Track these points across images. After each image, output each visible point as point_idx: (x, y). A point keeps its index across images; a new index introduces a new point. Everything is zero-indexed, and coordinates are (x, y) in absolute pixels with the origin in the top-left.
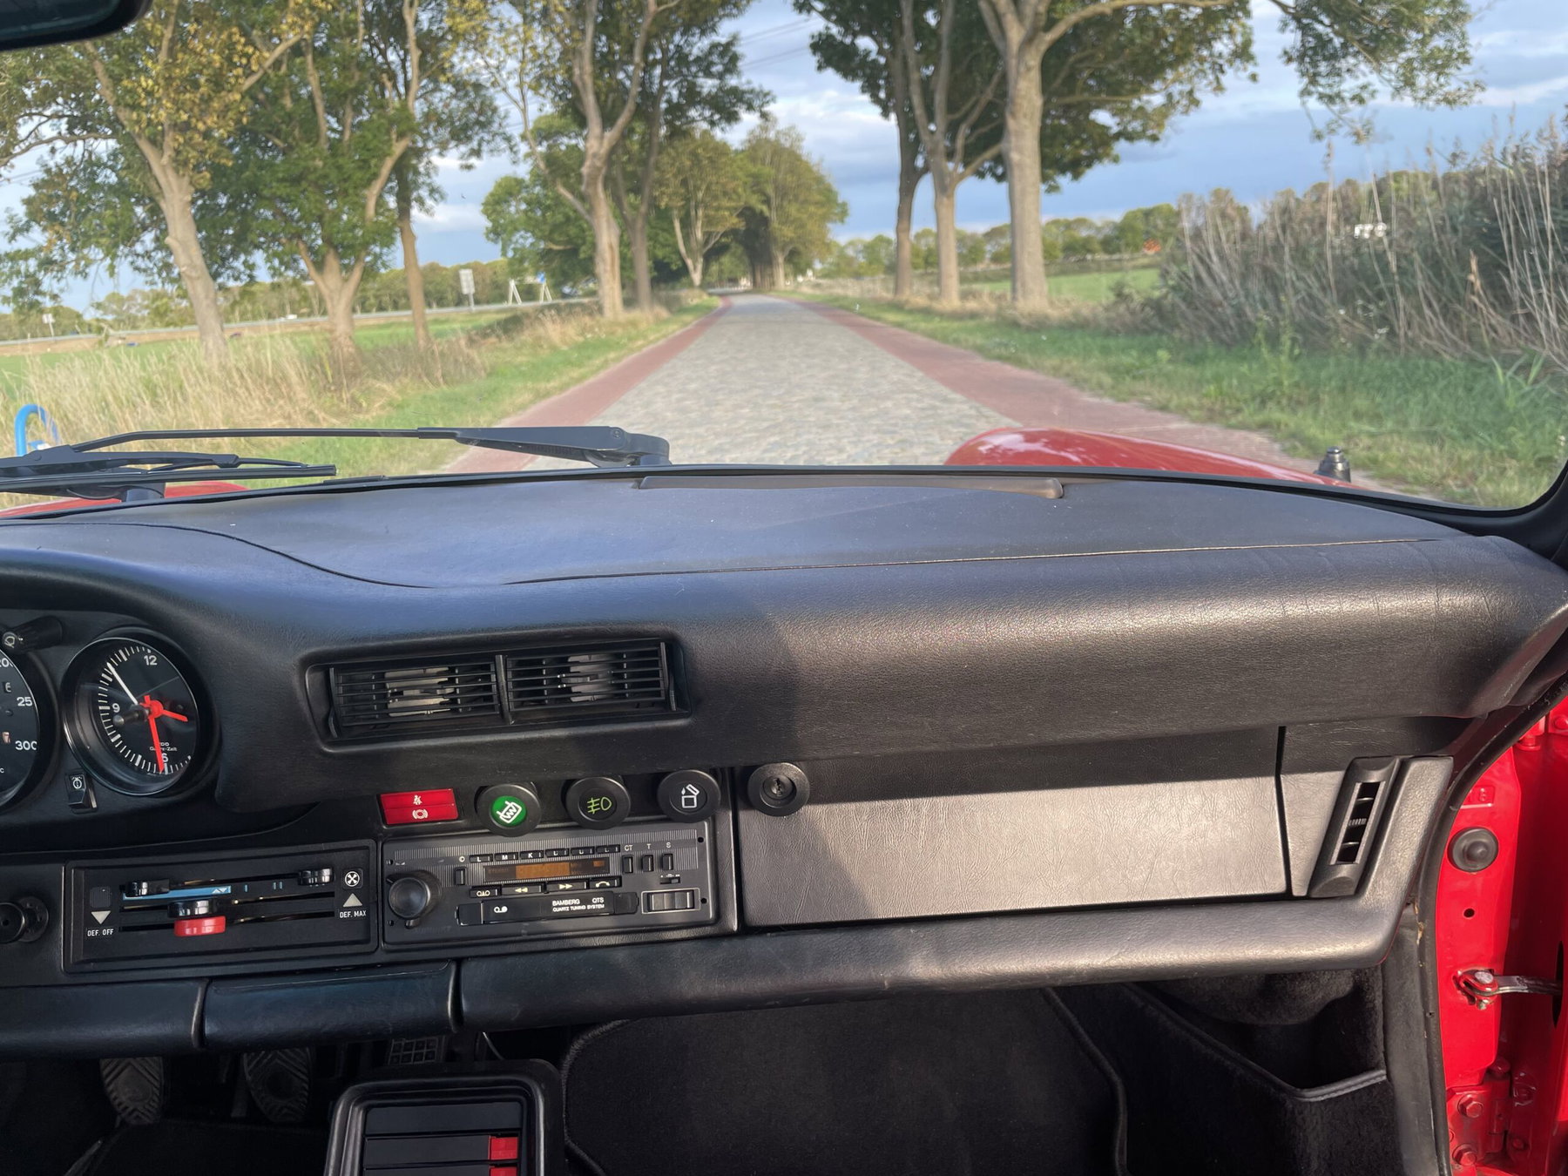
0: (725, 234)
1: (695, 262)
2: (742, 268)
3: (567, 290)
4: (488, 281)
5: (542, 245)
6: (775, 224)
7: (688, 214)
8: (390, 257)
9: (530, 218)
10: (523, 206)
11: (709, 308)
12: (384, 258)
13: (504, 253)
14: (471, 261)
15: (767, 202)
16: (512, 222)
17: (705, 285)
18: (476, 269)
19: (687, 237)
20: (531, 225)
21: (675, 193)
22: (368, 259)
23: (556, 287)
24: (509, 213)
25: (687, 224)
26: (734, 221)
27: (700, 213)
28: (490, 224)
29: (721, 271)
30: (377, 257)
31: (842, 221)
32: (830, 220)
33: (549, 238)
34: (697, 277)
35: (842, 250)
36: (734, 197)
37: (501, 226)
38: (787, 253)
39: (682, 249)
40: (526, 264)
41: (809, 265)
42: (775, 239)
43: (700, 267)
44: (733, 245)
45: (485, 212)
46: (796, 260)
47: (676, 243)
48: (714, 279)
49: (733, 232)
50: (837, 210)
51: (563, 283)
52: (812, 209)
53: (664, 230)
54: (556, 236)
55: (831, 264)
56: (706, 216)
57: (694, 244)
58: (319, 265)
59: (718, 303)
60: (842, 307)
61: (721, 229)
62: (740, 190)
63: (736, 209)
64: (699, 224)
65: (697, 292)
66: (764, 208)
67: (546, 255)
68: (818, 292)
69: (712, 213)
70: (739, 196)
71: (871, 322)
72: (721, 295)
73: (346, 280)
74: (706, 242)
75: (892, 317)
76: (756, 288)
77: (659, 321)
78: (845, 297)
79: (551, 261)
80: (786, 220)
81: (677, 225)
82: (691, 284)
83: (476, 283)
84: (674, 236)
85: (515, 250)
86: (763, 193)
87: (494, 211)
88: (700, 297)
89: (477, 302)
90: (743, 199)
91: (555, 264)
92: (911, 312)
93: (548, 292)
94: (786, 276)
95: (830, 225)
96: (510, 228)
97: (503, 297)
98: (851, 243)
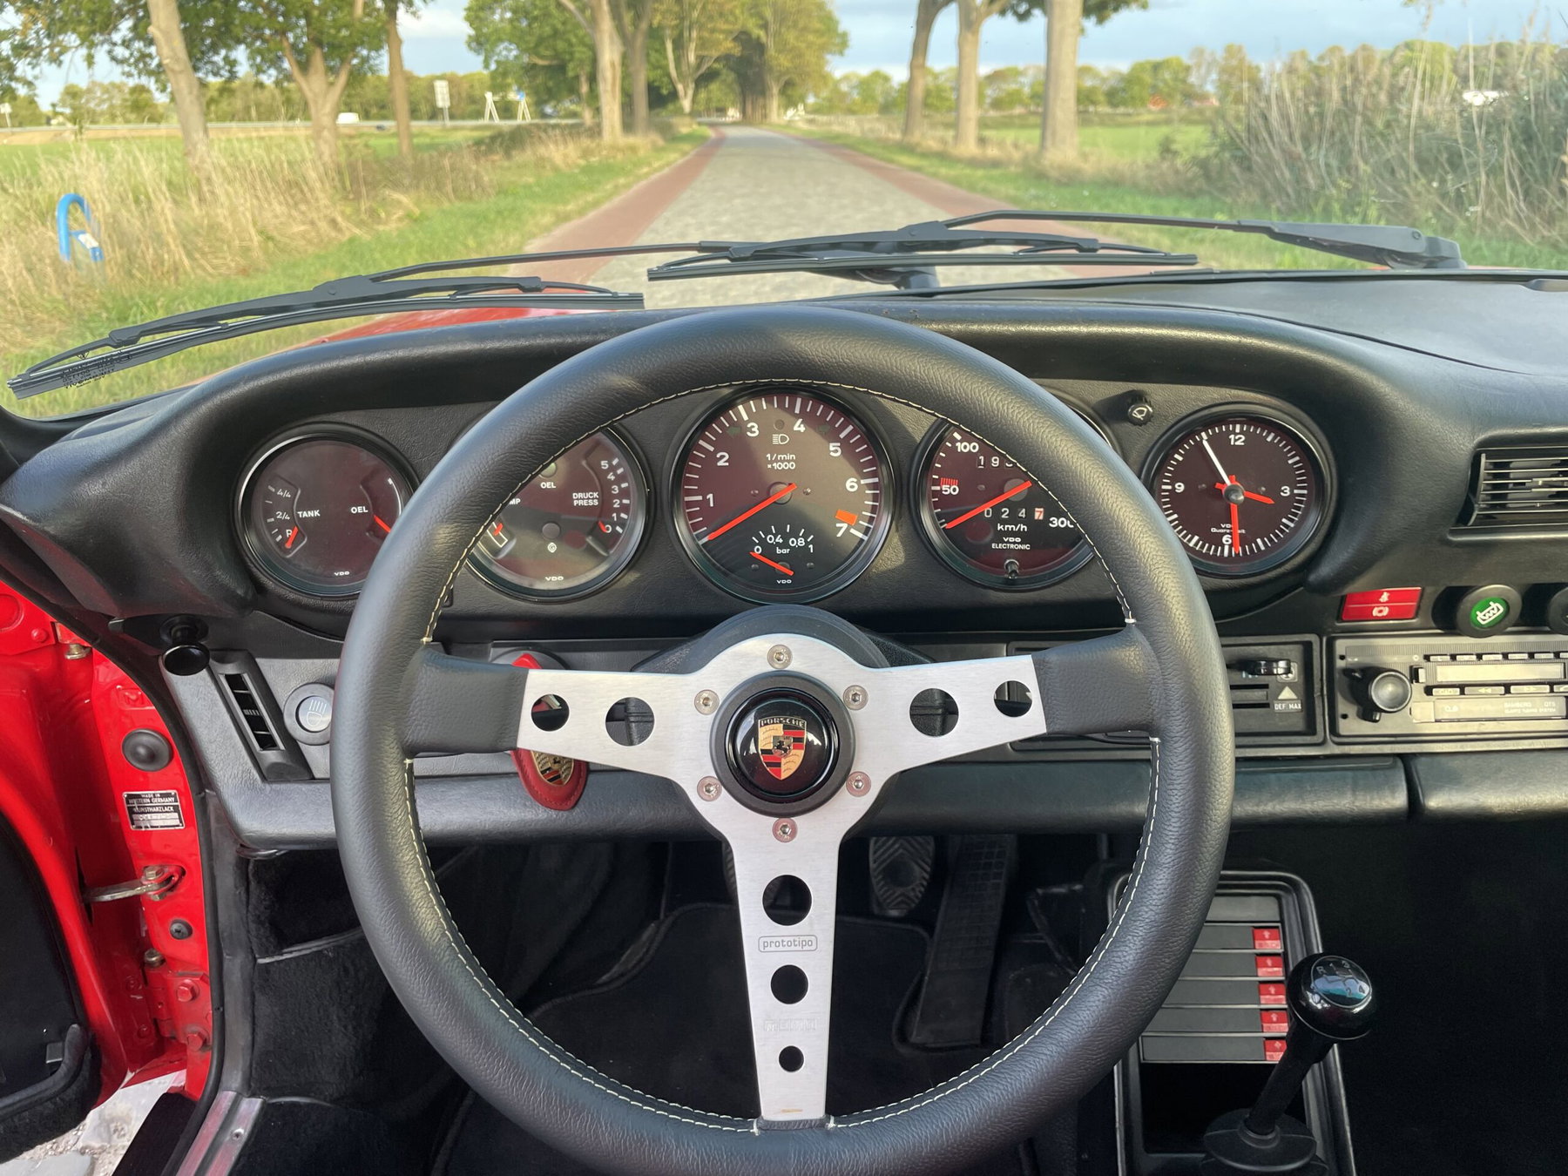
0: (717, 60)
1: (685, 88)
2: (732, 97)
3: (548, 110)
4: (464, 95)
5: (525, 59)
6: (771, 51)
7: (681, 35)
8: (377, 62)
9: (514, 28)
10: (508, 15)
11: (703, 138)
12: (372, 62)
13: (487, 66)
14: (448, 71)
15: (765, 26)
16: (496, 30)
17: (694, 114)
18: (453, 81)
19: (678, 61)
20: (517, 37)
21: (669, 11)
22: (355, 61)
23: (538, 105)
24: (493, 22)
25: (679, 45)
26: (728, 46)
27: (694, 34)
28: (472, 32)
29: (709, 100)
30: (365, 60)
31: (841, 53)
32: (830, 52)
33: (534, 51)
34: (686, 104)
35: (837, 83)
36: (731, 18)
37: (485, 35)
38: (782, 82)
39: (673, 73)
40: (509, 80)
41: (802, 99)
42: (771, 69)
43: (690, 92)
44: (724, 71)
45: (467, 19)
46: (789, 92)
47: (668, 65)
48: (701, 108)
49: (726, 58)
50: (837, 40)
51: (545, 102)
52: (811, 37)
53: (657, 51)
54: (543, 51)
55: (824, 99)
56: (700, 38)
57: (684, 68)
58: (304, 67)
59: (710, 133)
60: (846, 146)
61: (715, 54)
62: (737, 12)
63: (731, 32)
64: (693, 46)
65: (687, 120)
66: (762, 33)
67: (531, 69)
68: (813, 128)
69: (706, 34)
70: (736, 18)
71: (883, 164)
72: (712, 125)
73: (332, 84)
74: (699, 66)
75: (905, 159)
76: (746, 120)
77: (657, 150)
78: (847, 136)
79: (534, 77)
80: (783, 47)
81: (669, 46)
82: (679, 111)
83: (451, 96)
84: (666, 58)
85: (498, 62)
86: (762, 17)
87: (477, 17)
88: (691, 126)
89: (452, 117)
90: (740, 22)
91: (540, 80)
92: (925, 155)
93: (527, 111)
94: (779, 107)
95: (829, 57)
96: (493, 38)
97: (479, 114)
98: (846, 78)
